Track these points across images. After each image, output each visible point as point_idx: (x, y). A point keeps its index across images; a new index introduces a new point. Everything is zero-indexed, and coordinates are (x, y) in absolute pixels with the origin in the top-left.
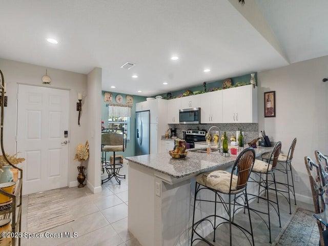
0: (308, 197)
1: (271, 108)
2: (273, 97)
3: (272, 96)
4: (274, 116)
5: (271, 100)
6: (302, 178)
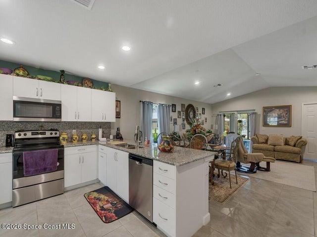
2: (120, 105)
4: (120, 118)
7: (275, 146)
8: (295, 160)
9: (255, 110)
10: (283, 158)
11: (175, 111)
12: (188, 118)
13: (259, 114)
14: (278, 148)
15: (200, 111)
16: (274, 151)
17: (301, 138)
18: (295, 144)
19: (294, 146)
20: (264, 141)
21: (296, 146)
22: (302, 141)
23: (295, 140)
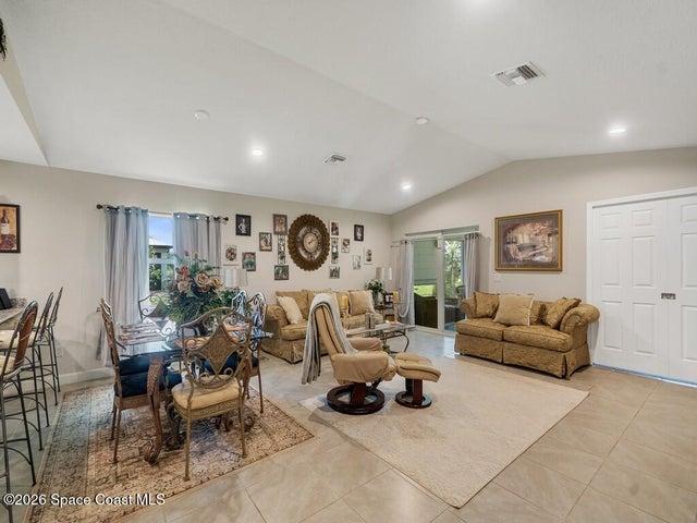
0: (75, 374)
1: (11, 236)
2: (15, 216)
3: (12, 214)
4: (18, 251)
5: (11, 220)
6: (68, 349)
7: (509, 325)
8: (550, 368)
9: (477, 228)
10: (522, 361)
11: (248, 233)
12: (297, 251)
13: (486, 236)
14: (512, 331)
15: (346, 232)
16: (503, 340)
17: (577, 304)
18: (559, 322)
19: (557, 327)
20: (489, 311)
21: (562, 326)
22: (576, 314)
23: (561, 309)
